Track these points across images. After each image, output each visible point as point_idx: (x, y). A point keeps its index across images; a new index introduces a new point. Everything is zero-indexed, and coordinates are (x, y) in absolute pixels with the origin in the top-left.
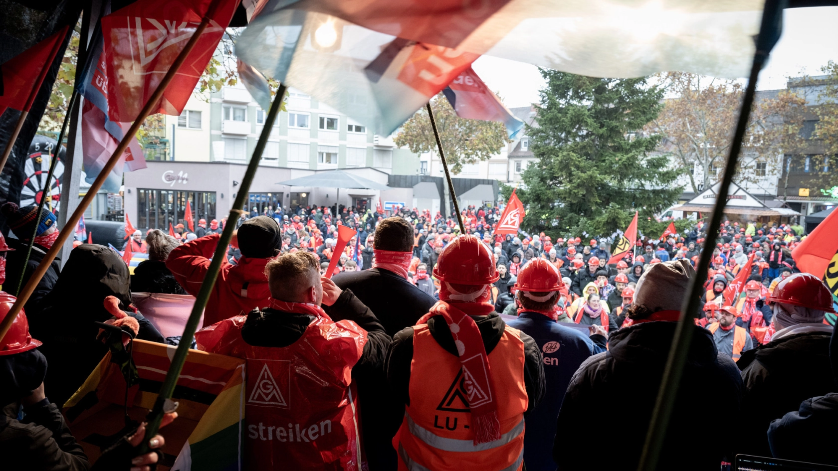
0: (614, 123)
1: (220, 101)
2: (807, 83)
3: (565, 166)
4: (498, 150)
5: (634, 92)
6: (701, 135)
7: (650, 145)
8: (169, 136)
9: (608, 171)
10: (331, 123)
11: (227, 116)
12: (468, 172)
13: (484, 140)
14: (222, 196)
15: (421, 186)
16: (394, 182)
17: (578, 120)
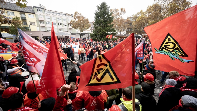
0: (106, 22)
1: (38, 20)
2: (130, 18)
3: (100, 30)
4: (88, 28)
5: (109, 18)
6: (117, 26)
7: (112, 26)
8: (29, 27)
9: (106, 30)
10: (61, 24)
11: (40, 23)
12: (84, 32)
13: (86, 27)
14: (40, 37)
15: (77, 34)
16: (72, 34)
17: (101, 22)
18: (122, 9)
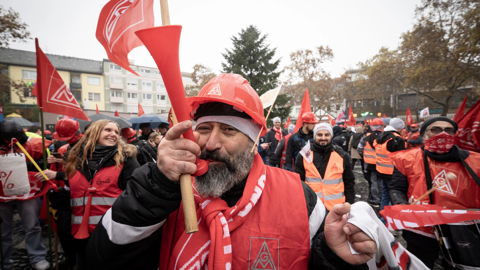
18: (321, 49)
